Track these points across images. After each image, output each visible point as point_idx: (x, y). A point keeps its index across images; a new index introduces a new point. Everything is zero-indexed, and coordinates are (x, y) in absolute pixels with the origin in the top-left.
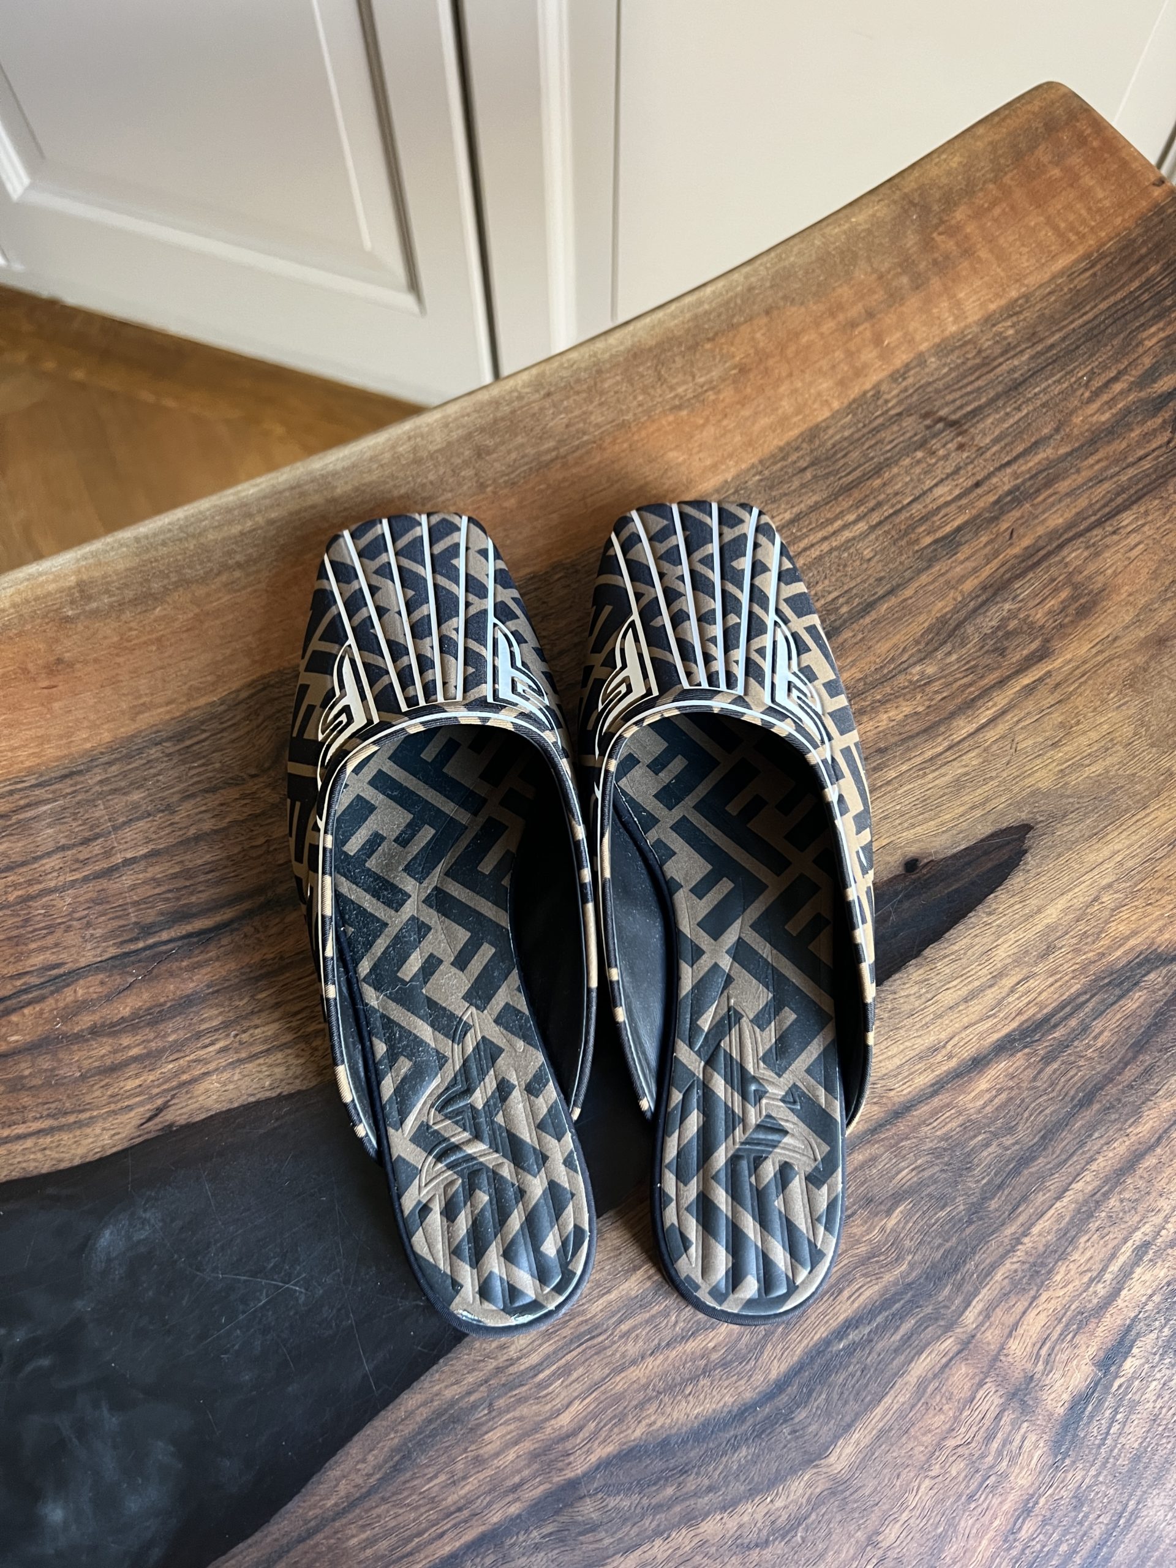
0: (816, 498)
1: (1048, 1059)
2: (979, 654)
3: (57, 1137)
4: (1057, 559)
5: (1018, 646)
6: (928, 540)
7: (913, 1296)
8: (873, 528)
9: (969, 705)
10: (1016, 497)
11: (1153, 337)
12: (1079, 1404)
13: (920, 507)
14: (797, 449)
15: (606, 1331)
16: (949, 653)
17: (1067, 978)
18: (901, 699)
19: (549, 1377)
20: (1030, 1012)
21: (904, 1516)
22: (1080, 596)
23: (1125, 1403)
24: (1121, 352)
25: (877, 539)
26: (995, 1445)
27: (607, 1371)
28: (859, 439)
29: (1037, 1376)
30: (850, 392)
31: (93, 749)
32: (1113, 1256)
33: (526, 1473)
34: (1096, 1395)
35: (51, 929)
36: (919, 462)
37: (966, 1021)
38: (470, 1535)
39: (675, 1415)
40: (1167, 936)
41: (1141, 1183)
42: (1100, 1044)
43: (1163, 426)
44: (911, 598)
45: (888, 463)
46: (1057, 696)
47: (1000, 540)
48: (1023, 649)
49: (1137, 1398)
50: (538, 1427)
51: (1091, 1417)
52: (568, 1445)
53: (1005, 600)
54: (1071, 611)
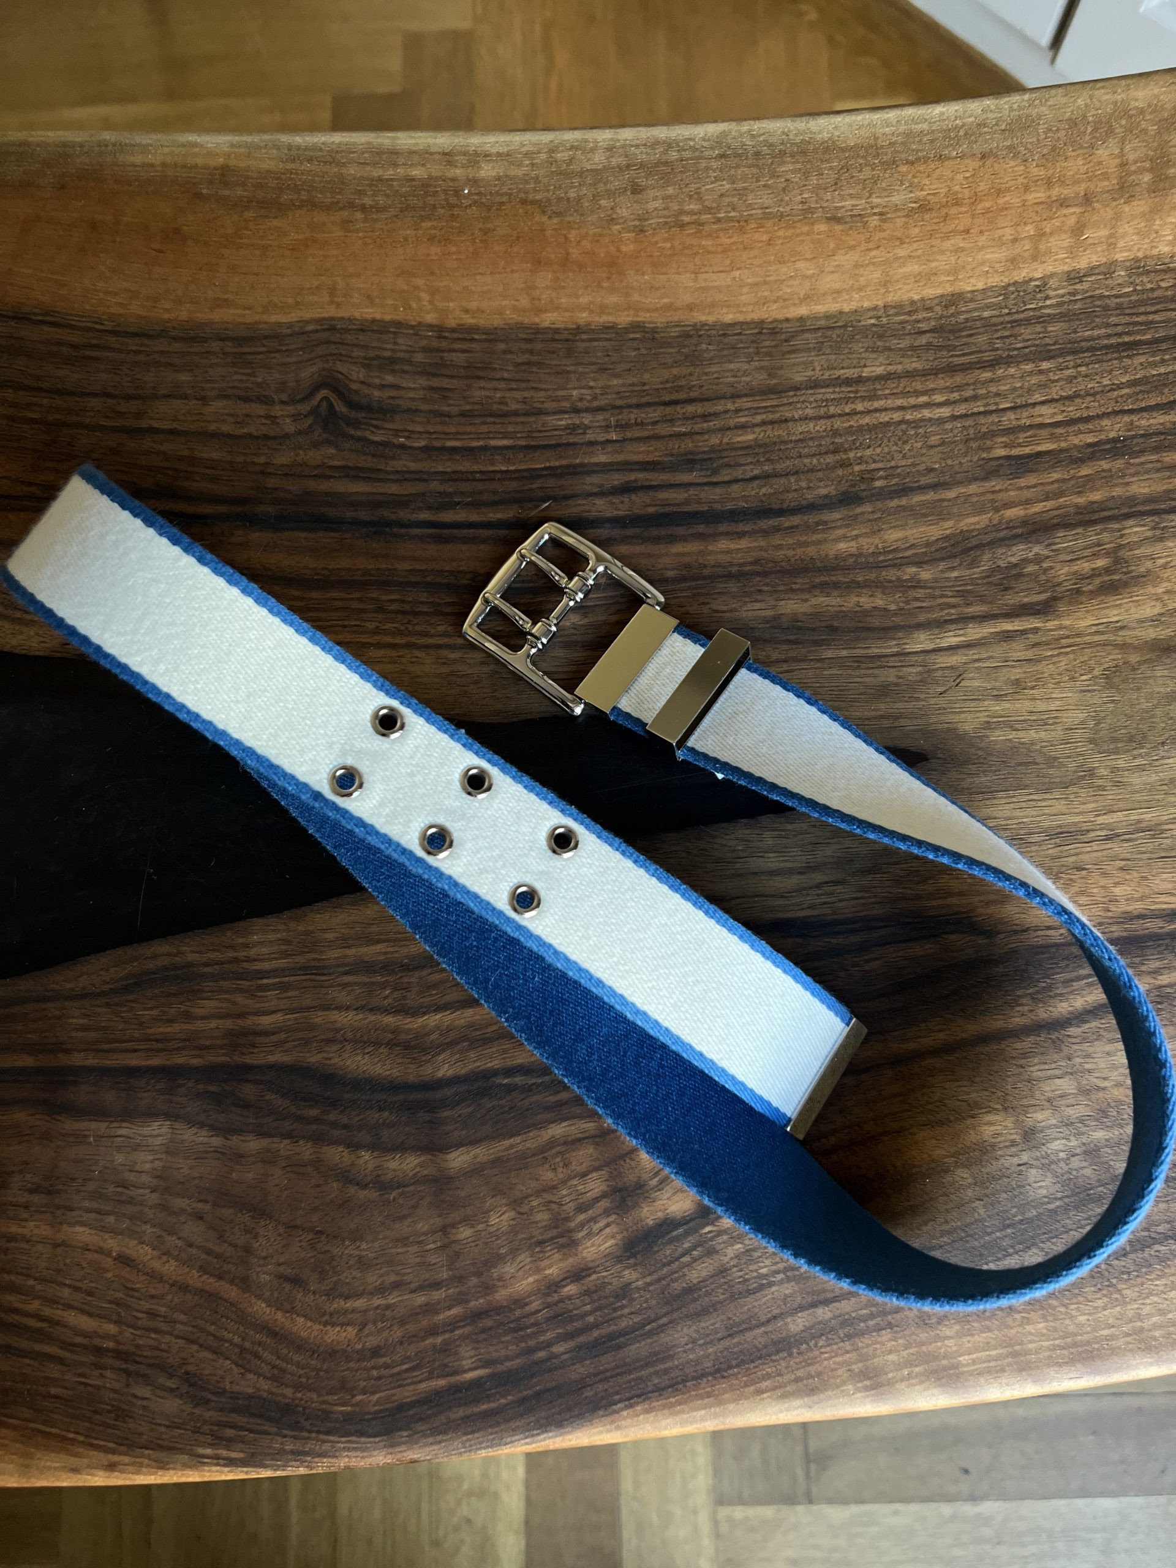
0: (917, 365)
2: (980, 581)
4: (1116, 526)
5: (1023, 591)
6: (1002, 452)
8: (954, 418)
9: (941, 624)
10: (1116, 448)
12: (668, 1226)
13: (1013, 417)
14: (930, 309)
15: (330, 974)
16: (953, 568)
17: (873, 900)
18: (880, 590)
19: (270, 985)
20: (820, 912)
21: (481, 1227)
22: (1115, 572)
23: (706, 1246)
25: (952, 430)
26: (582, 1217)
27: (315, 1003)
28: (995, 325)
29: (647, 1187)
30: (1015, 273)
31: (169, 321)
33: (218, 1042)
34: (685, 1227)
36: (1041, 372)
38: (155, 1062)
40: (990, 911)
42: (867, 968)
44: (949, 500)
45: (1009, 361)
46: (1029, 654)
47: (1073, 482)
48: (1026, 596)
49: (718, 1247)
50: (241, 1015)
51: (671, 1241)
52: (258, 1040)
53: (1038, 542)
54: (1097, 581)
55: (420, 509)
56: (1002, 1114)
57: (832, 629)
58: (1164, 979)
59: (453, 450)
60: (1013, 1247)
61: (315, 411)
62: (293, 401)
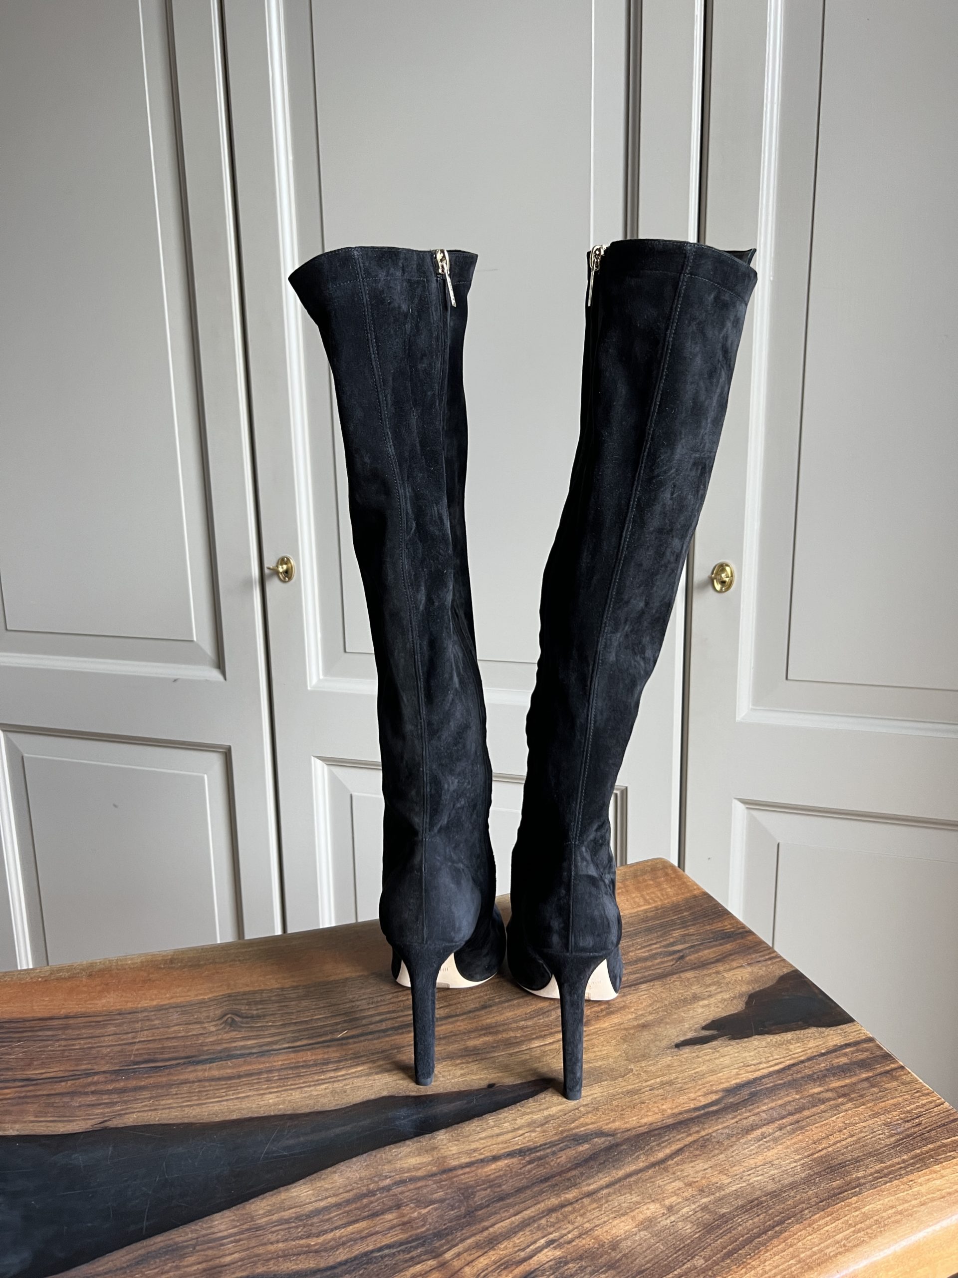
1: (530, 1162)
3: (55, 1124)
7: (424, 1241)
11: (676, 934)
15: (264, 1229)
17: (551, 1134)
18: (511, 1031)
19: (228, 1242)
20: (528, 1144)
24: (661, 936)
27: (257, 1244)
31: (148, 1006)
32: (535, 1242)
35: (96, 1058)
37: (494, 1142)
39: (282, 1267)
40: (610, 1126)
41: (560, 1216)
42: (559, 1161)
43: (672, 960)
50: (213, 1260)
54: (604, 1013)
55: (283, 1044)
56: (652, 1204)
57: (493, 1047)
58: (703, 1133)
59: (296, 1023)
60: (686, 1259)
61: (226, 1022)
62: (214, 1021)
